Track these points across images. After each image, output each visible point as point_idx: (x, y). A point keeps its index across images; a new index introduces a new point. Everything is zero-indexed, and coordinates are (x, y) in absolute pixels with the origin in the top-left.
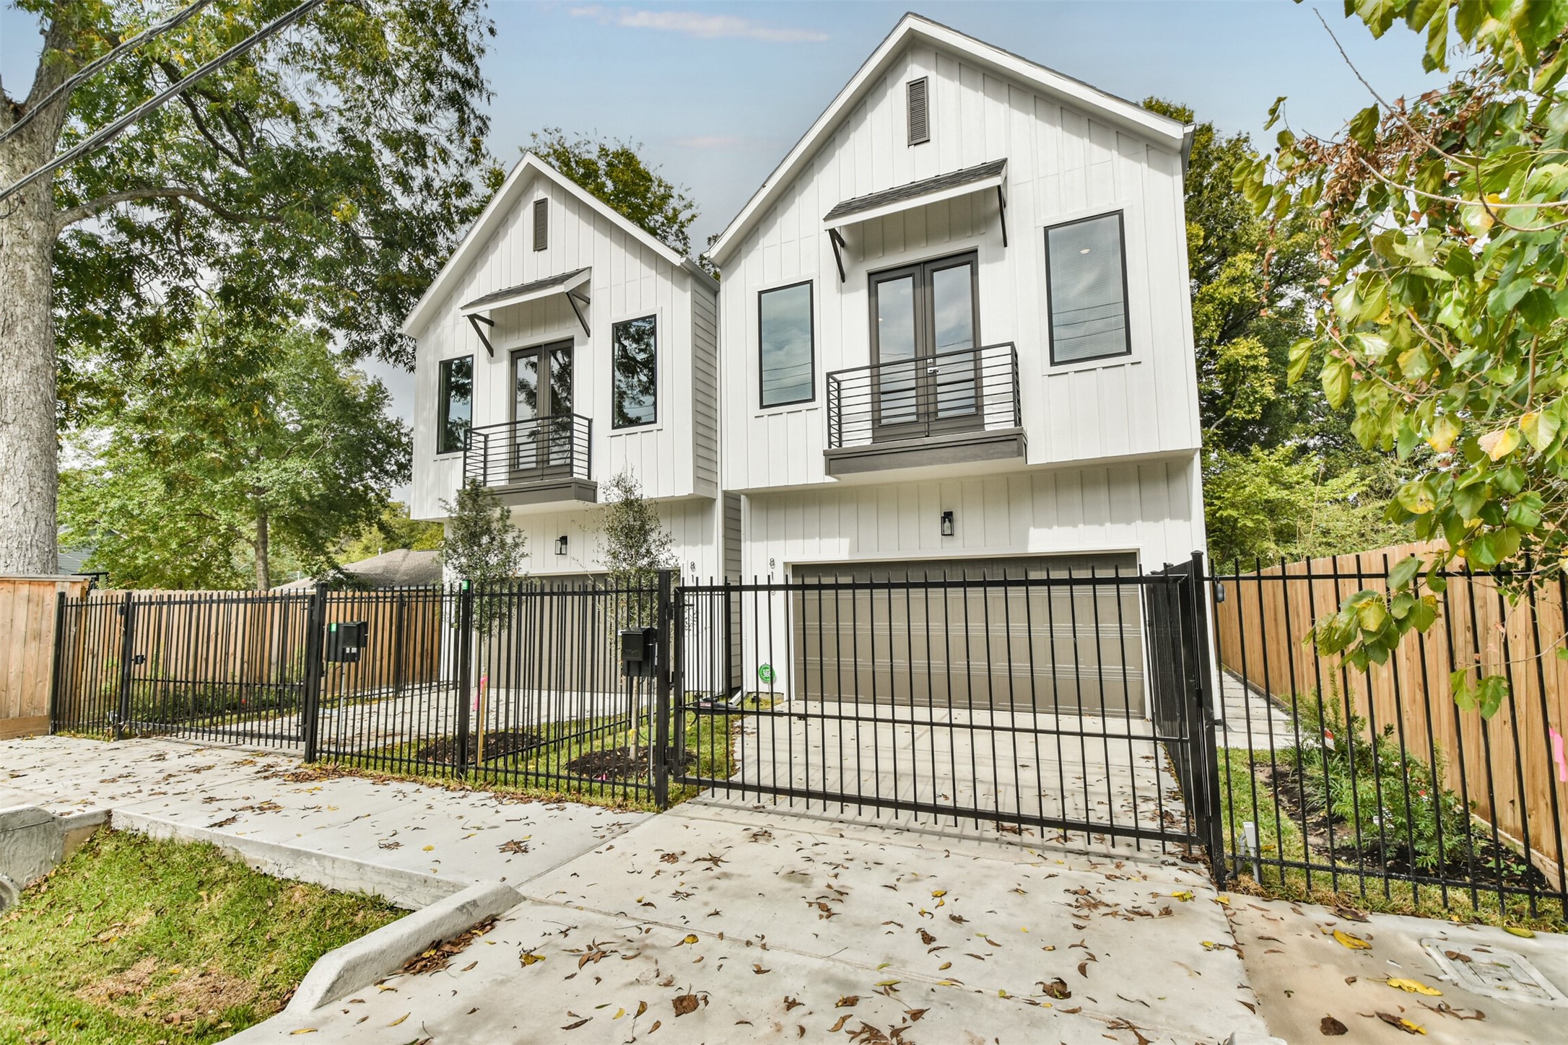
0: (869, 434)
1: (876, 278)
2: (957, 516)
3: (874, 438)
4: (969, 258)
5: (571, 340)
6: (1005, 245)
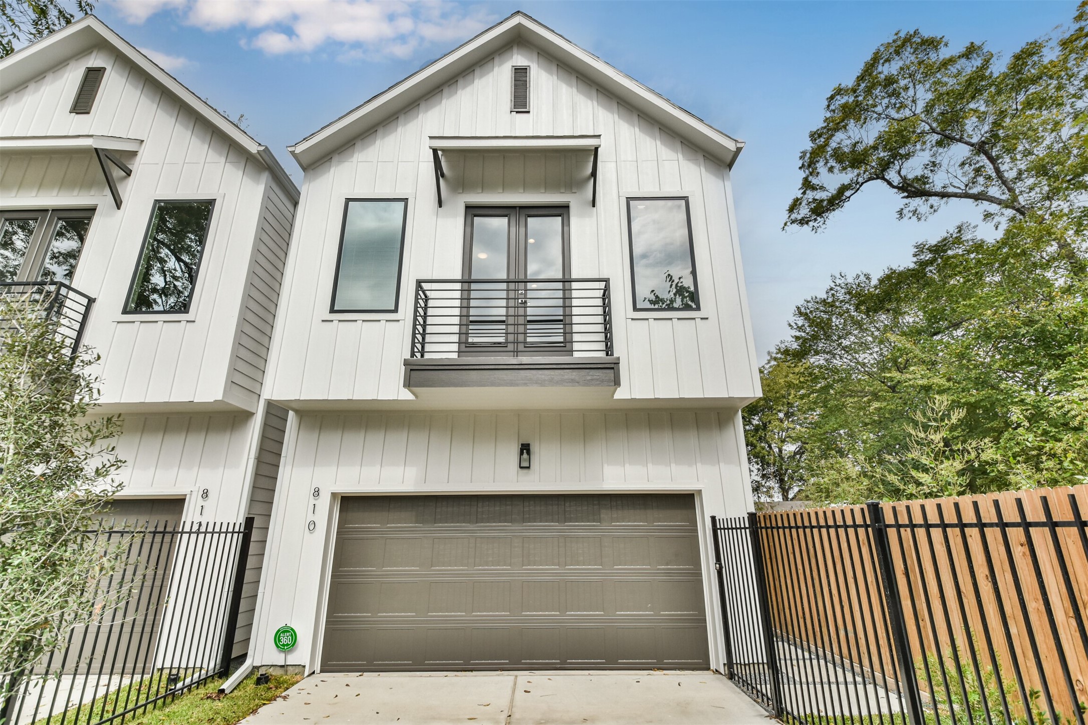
0: (455, 347)
1: (473, 211)
2: (534, 448)
3: (459, 352)
4: (561, 211)
5: (92, 210)
6: (594, 206)
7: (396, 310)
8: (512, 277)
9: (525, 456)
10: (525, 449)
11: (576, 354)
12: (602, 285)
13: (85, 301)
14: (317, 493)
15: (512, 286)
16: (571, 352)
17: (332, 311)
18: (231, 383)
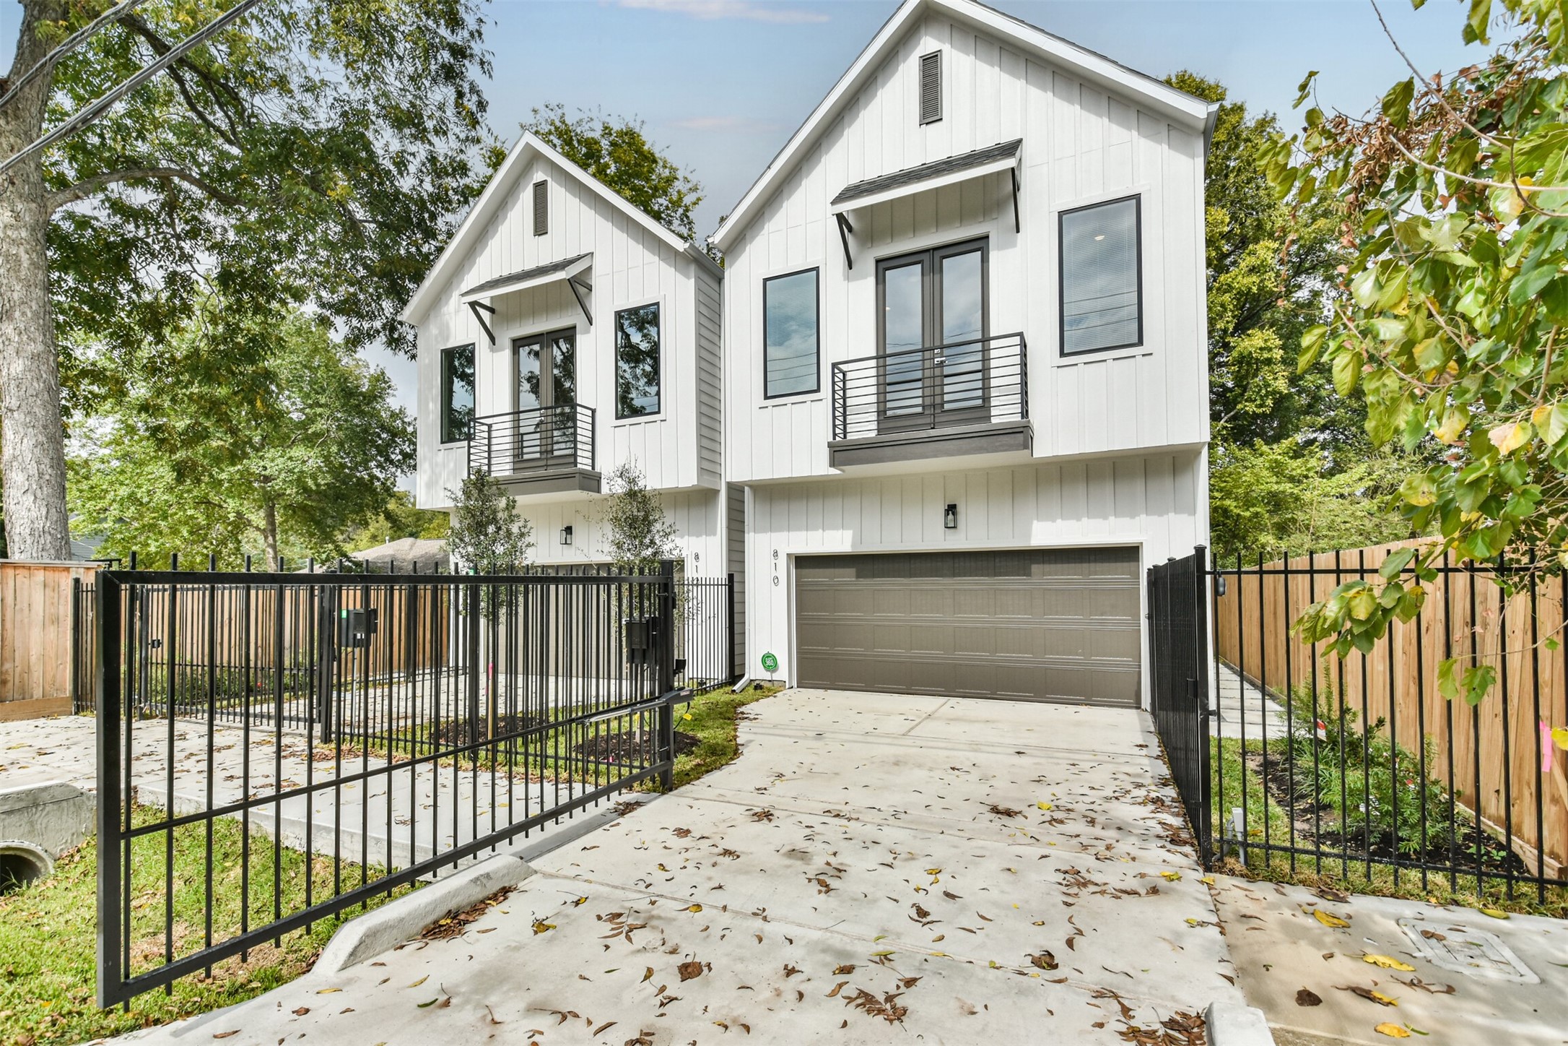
0: (874, 426)
1: (884, 265)
2: (960, 509)
3: (878, 430)
4: (980, 244)
5: (574, 328)
6: (1018, 231)
7: (818, 390)
8: (927, 345)
9: (951, 517)
10: (952, 509)
11: (994, 420)
12: (1017, 340)
13: (589, 413)
14: (776, 554)
15: (927, 354)
16: (989, 418)
17: (766, 397)
18: (701, 470)
